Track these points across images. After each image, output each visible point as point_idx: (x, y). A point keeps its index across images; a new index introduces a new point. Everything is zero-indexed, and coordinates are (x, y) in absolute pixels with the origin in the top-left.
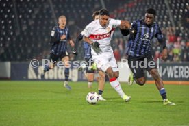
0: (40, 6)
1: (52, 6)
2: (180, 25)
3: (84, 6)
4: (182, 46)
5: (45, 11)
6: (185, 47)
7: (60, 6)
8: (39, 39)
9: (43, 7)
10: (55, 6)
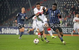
0: (2, 3)
1: (8, 3)
2: (62, 11)
3: (21, 3)
4: (63, 20)
5: (4, 5)
6: (64, 20)
7: (11, 3)
8: (2, 17)
9: (4, 3)
10: (9, 3)
